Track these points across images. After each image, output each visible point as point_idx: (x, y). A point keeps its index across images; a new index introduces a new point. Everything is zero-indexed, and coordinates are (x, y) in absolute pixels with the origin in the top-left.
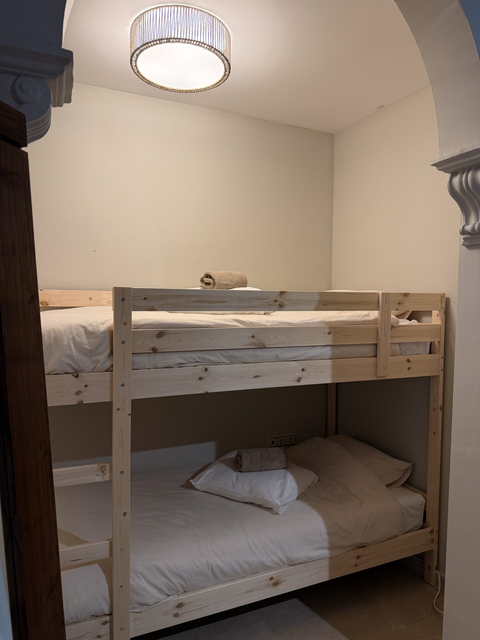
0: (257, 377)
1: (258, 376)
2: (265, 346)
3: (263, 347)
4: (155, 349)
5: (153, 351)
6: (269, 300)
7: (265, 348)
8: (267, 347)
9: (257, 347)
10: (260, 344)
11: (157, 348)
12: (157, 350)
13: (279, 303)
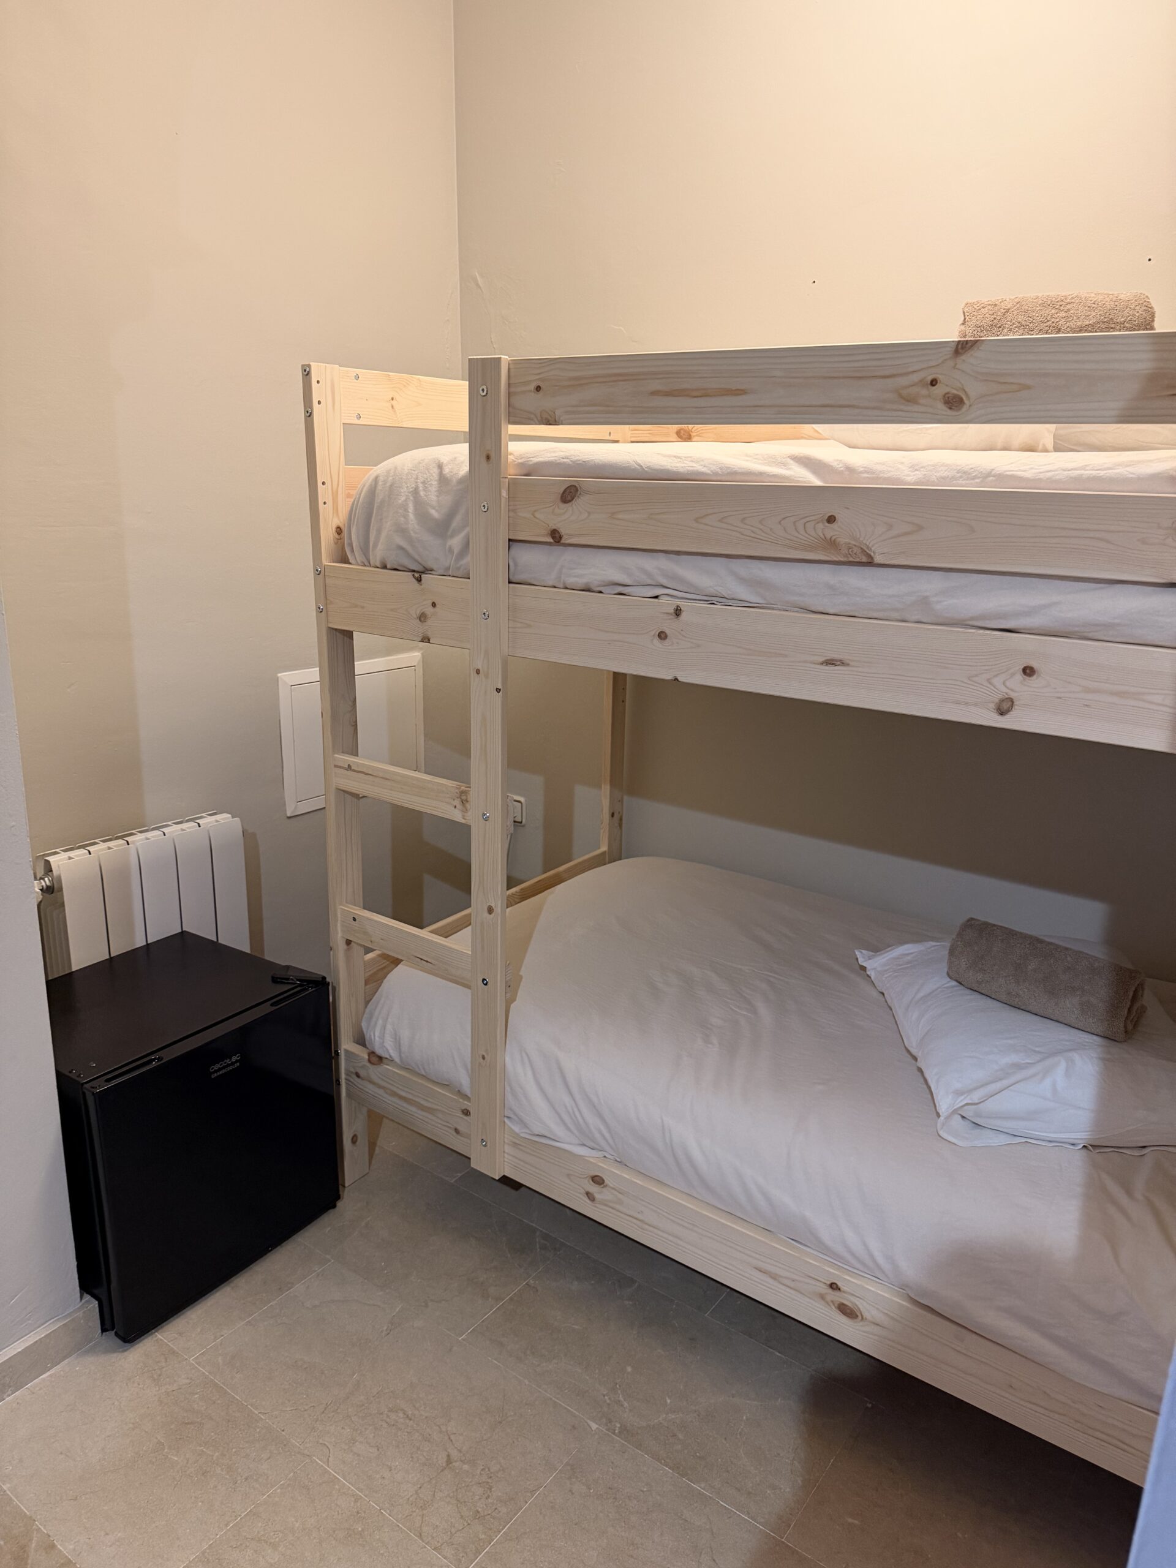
0: (833, 664)
1: (837, 661)
2: (872, 558)
3: (864, 559)
4: (557, 535)
5: (553, 538)
6: (903, 381)
7: (870, 563)
8: (882, 562)
9: (842, 559)
10: (855, 550)
11: (563, 531)
12: (561, 537)
13: (946, 391)
